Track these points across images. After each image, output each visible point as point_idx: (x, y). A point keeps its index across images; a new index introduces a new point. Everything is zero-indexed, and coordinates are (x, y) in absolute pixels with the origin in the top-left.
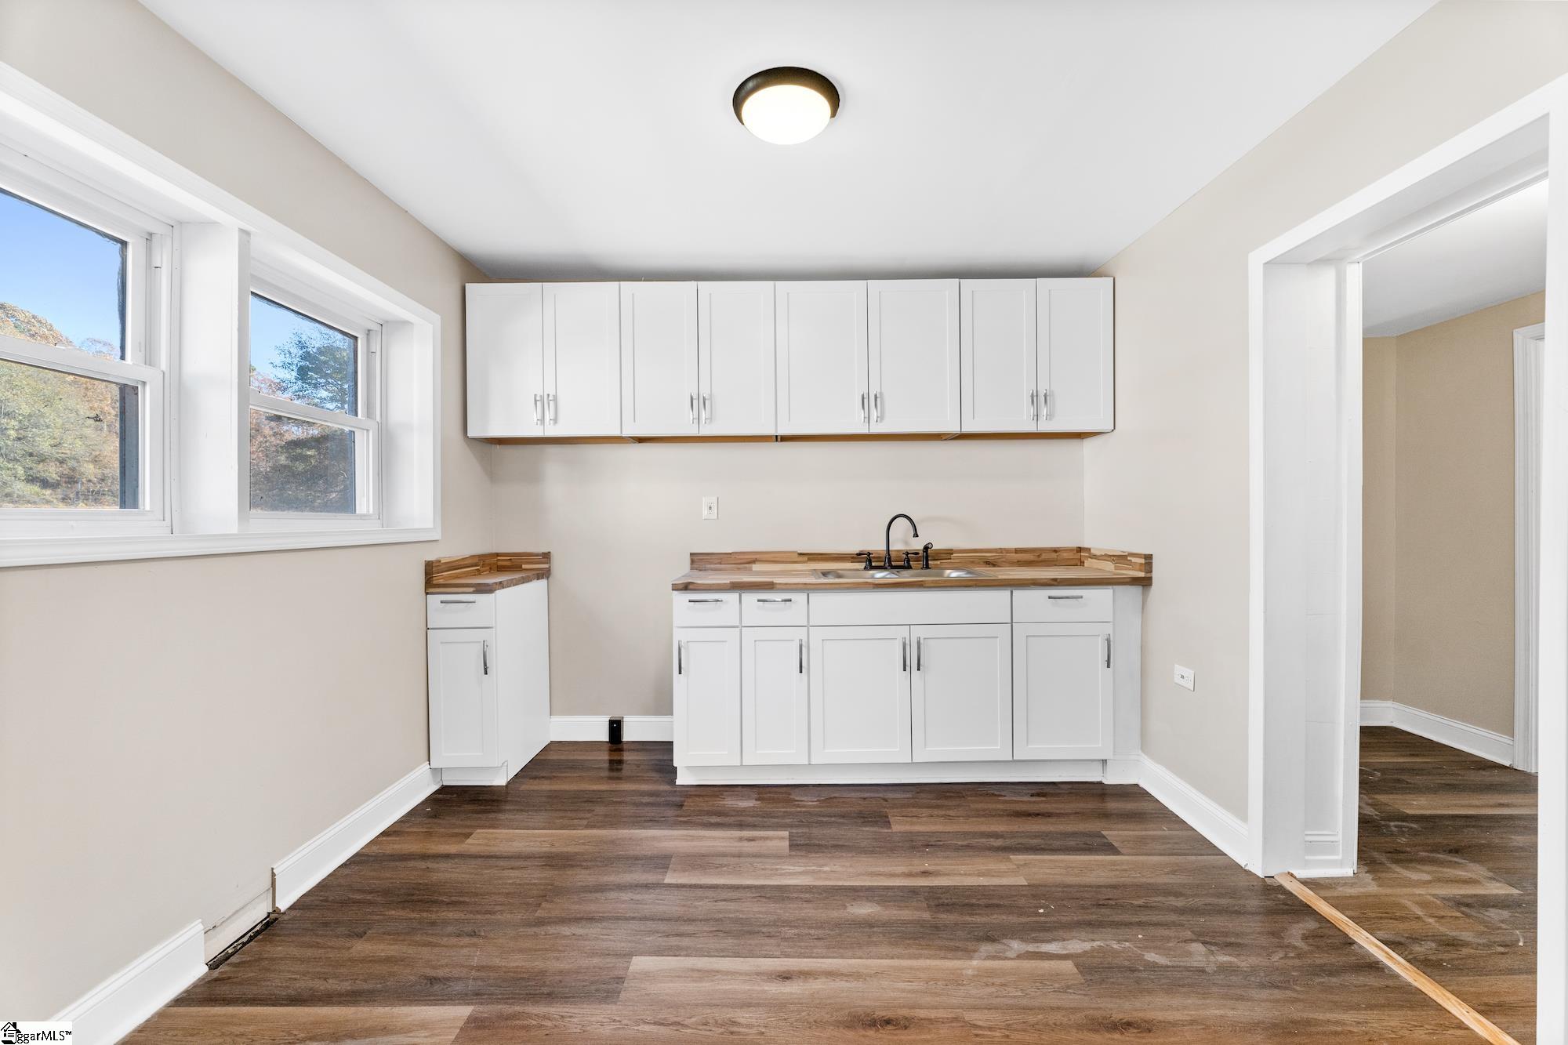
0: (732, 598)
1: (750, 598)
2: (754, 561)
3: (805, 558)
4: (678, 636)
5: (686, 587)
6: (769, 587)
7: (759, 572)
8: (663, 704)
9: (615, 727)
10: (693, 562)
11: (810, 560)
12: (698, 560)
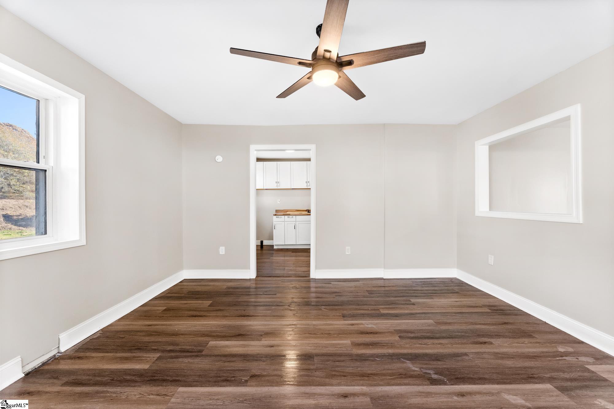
0: (283, 217)
1: (286, 217)
2: (287, 211)
3: (297, 211)
4: (274, 223)
5: (275, 215)
6: (289, 215)
7: (288, 213)
8: (271, 238)
9: (262, 242)
10: (276, 211)
11: (298, 211)
12: (277, 211)
